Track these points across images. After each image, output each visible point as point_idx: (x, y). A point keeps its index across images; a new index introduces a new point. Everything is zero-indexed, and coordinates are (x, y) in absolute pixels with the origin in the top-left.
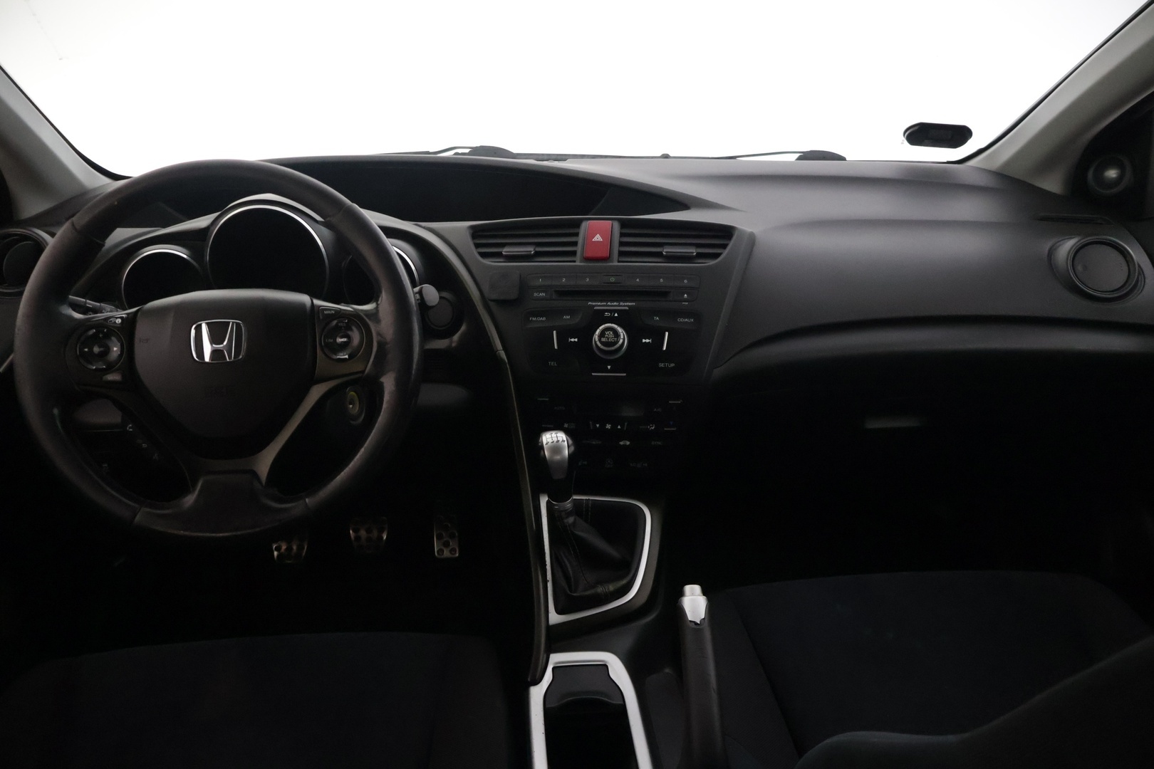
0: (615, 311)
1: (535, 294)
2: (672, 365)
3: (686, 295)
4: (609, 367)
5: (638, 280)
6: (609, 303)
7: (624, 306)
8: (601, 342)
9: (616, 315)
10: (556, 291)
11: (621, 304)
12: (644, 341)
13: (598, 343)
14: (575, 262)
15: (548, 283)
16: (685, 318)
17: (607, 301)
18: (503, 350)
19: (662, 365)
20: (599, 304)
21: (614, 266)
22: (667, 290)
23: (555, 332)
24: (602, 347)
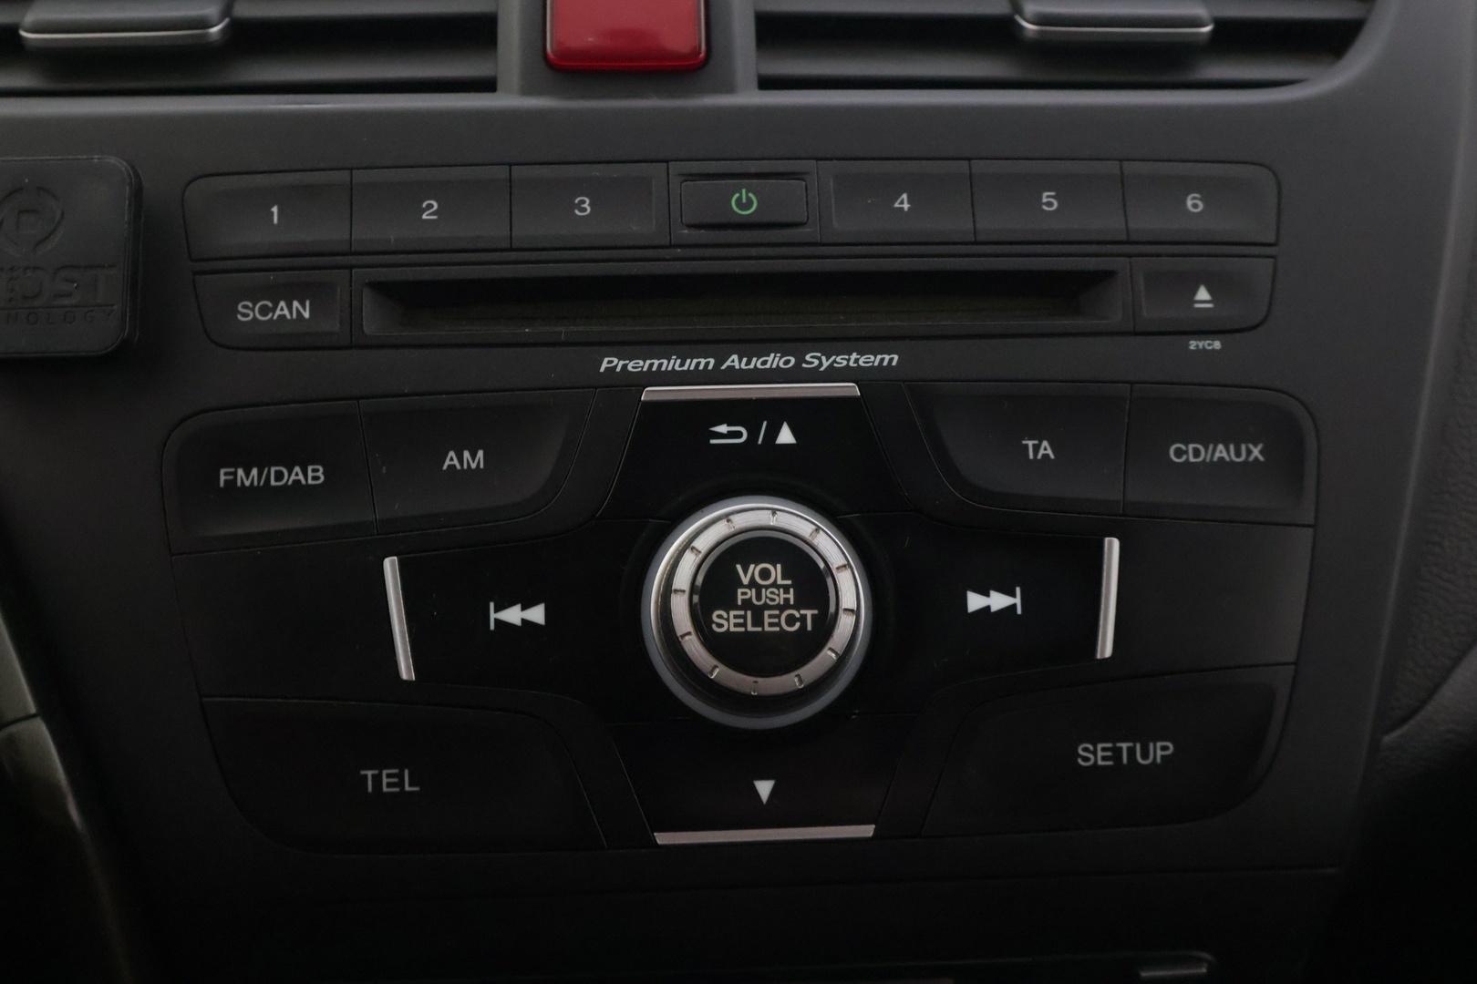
0: (778, 410)
1: (248, 312)
2: (1160, 750)
3: (1203, 294)
4: (764, 788)
5: (904, 203)
6: (734, 361)
7: (833, 375)
8: (713, 642)
9: (786, 436)
10: (381, 288)
11: (812, 359)
12: (975, 602)
13: (693, 646)
14: (488, 85)
15: (326, 231)
16: (1208, 440)
17: (719, 345)
18: (46, 712)
19: (1093, 755)
20: (672, 364)
21: (743, 112)
22: (1091, 264)
23: (390, 566)
24: (718, 672)
